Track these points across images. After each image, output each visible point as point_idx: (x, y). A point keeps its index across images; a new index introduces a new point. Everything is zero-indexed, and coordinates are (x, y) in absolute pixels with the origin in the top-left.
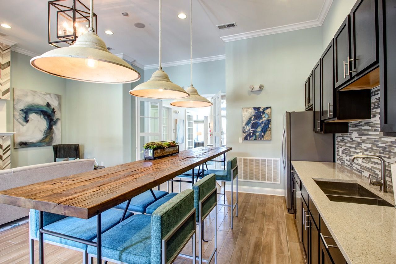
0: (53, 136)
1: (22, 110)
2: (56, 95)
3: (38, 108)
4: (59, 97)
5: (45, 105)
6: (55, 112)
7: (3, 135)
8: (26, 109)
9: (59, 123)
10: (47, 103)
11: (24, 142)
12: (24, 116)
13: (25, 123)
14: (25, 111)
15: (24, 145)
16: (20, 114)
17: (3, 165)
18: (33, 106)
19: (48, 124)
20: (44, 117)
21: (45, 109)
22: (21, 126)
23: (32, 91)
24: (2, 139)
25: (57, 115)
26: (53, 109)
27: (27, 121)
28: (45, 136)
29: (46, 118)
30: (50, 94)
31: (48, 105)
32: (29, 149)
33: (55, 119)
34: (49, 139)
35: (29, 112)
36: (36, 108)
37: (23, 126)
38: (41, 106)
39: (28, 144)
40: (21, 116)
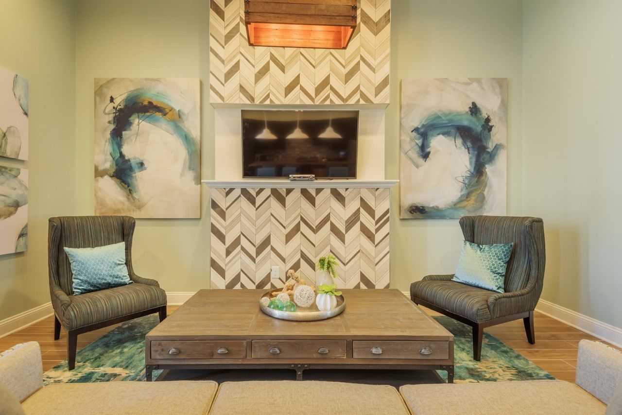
0: (485, 193)
1: (416, 130)
2: (493, 79)
3: (450, 121)
4: (502, 84)
5: (468, 110)
6: (492, 127)
7: (376, 186)
8: (423, 126)
9: (501, 159)
10: (471, 105)
11: (419, 205)
12: (420, 144)
13: (421, 161)
14: (422, 130)
15: (419, 212)
16: (412, 140)
17: (376, 256)
18: (439, 117)
19: (474, 160)
20: (464, 143)
21: (465, 123)
22: (414, 168)
23: (438, 79)
24: (374, 195)
25: (497, 136)
26: (488, 120)
27: (426, 156)
28: (464, 192)
29: (469, 144)
30: (478, 81)
31: (474, 110)
32: (430, 222)
33: (490, 146)
34: (476, 201)
35: (430, 133)
36: (447, 122)
37: (417, 166)
38: (458, 114)
39: (427, 210)
40: (414, 144)
